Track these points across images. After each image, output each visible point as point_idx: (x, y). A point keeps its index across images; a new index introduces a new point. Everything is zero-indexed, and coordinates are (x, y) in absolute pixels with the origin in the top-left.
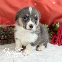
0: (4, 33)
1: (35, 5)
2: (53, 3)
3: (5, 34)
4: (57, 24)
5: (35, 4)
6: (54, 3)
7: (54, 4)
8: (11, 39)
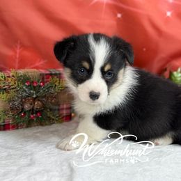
0: (32, 91)
1: (119, 18)
2: (166, 14)
3: (34, 96)
4: (175, 73)
5: (119, 16)
6: (169, 14)
7: (168, 17)
8: (51, 110)
